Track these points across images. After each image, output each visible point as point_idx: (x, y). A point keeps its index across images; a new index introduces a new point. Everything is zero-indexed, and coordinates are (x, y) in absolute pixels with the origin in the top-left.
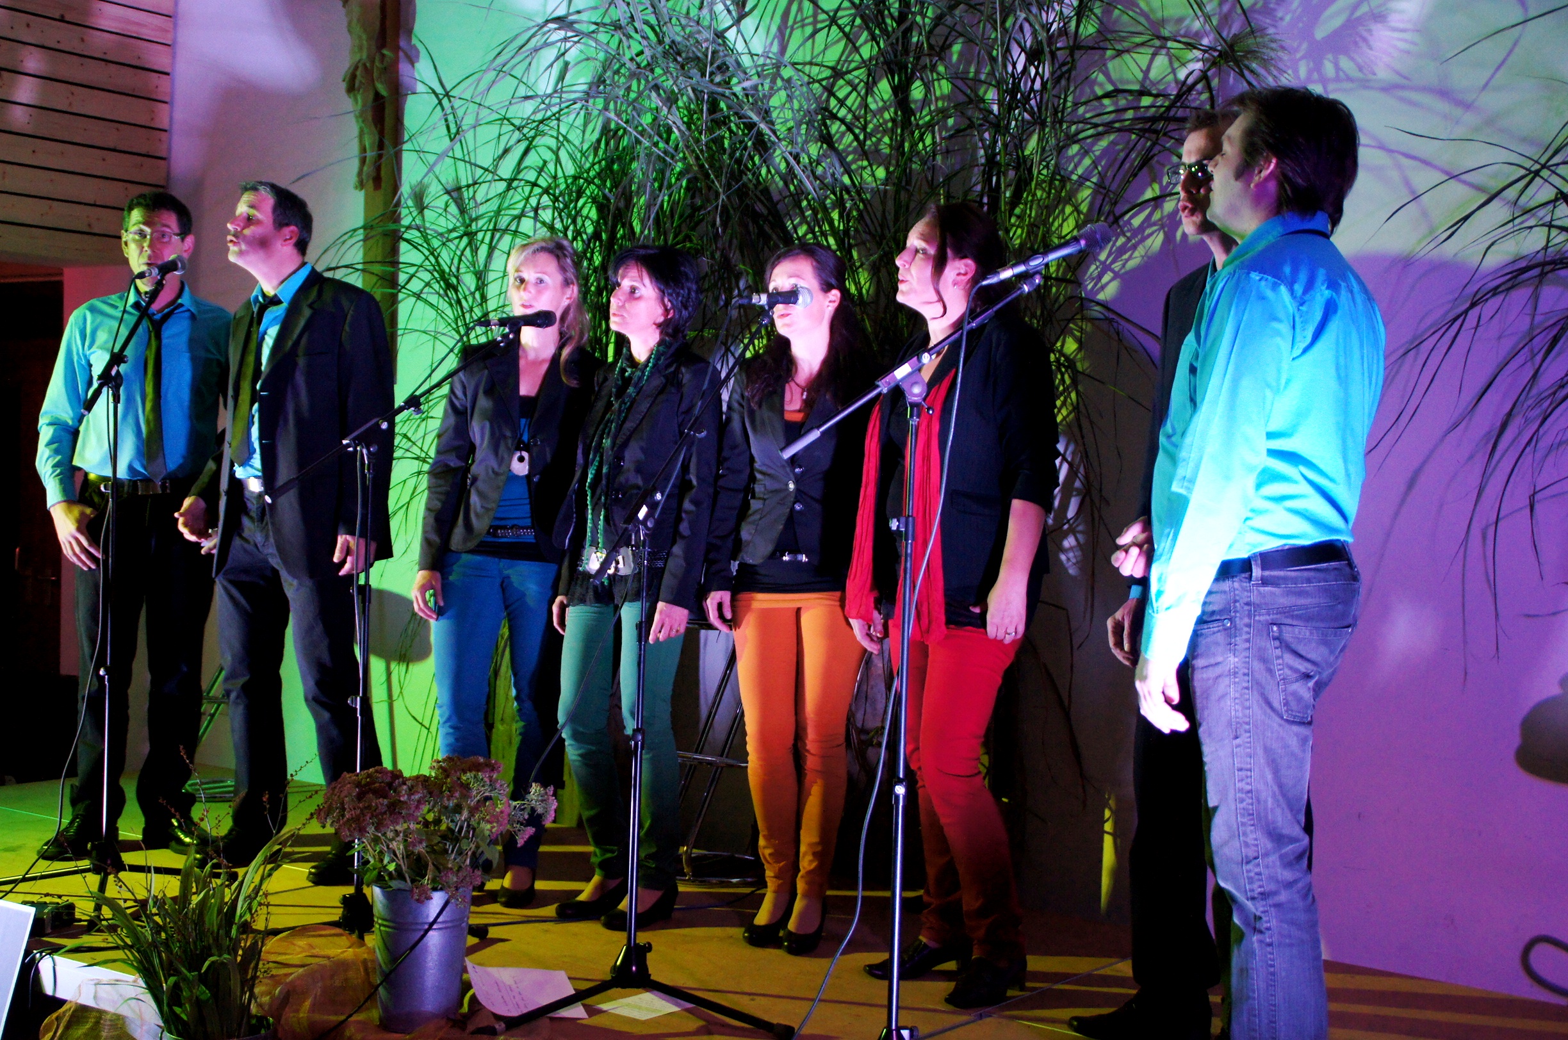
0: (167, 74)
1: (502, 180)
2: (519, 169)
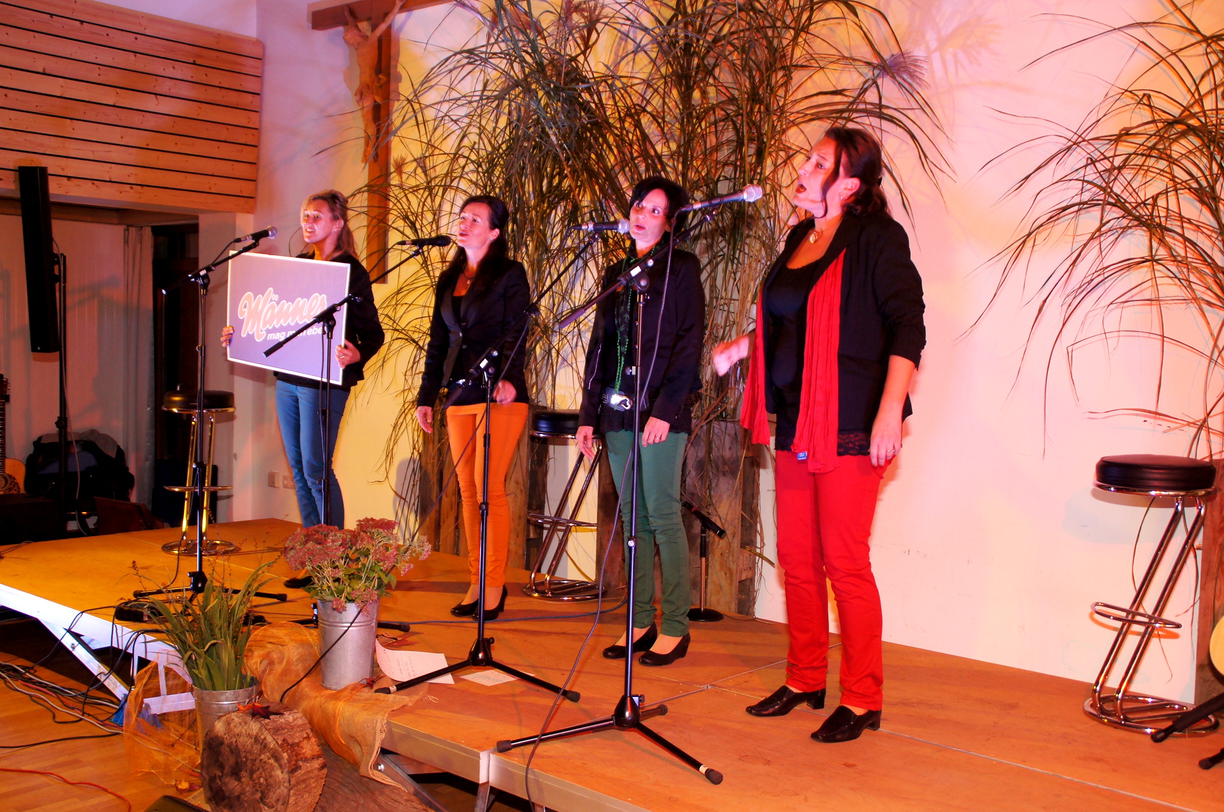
0: (258, 94)
1: (445, 154)
2: (459, 147)
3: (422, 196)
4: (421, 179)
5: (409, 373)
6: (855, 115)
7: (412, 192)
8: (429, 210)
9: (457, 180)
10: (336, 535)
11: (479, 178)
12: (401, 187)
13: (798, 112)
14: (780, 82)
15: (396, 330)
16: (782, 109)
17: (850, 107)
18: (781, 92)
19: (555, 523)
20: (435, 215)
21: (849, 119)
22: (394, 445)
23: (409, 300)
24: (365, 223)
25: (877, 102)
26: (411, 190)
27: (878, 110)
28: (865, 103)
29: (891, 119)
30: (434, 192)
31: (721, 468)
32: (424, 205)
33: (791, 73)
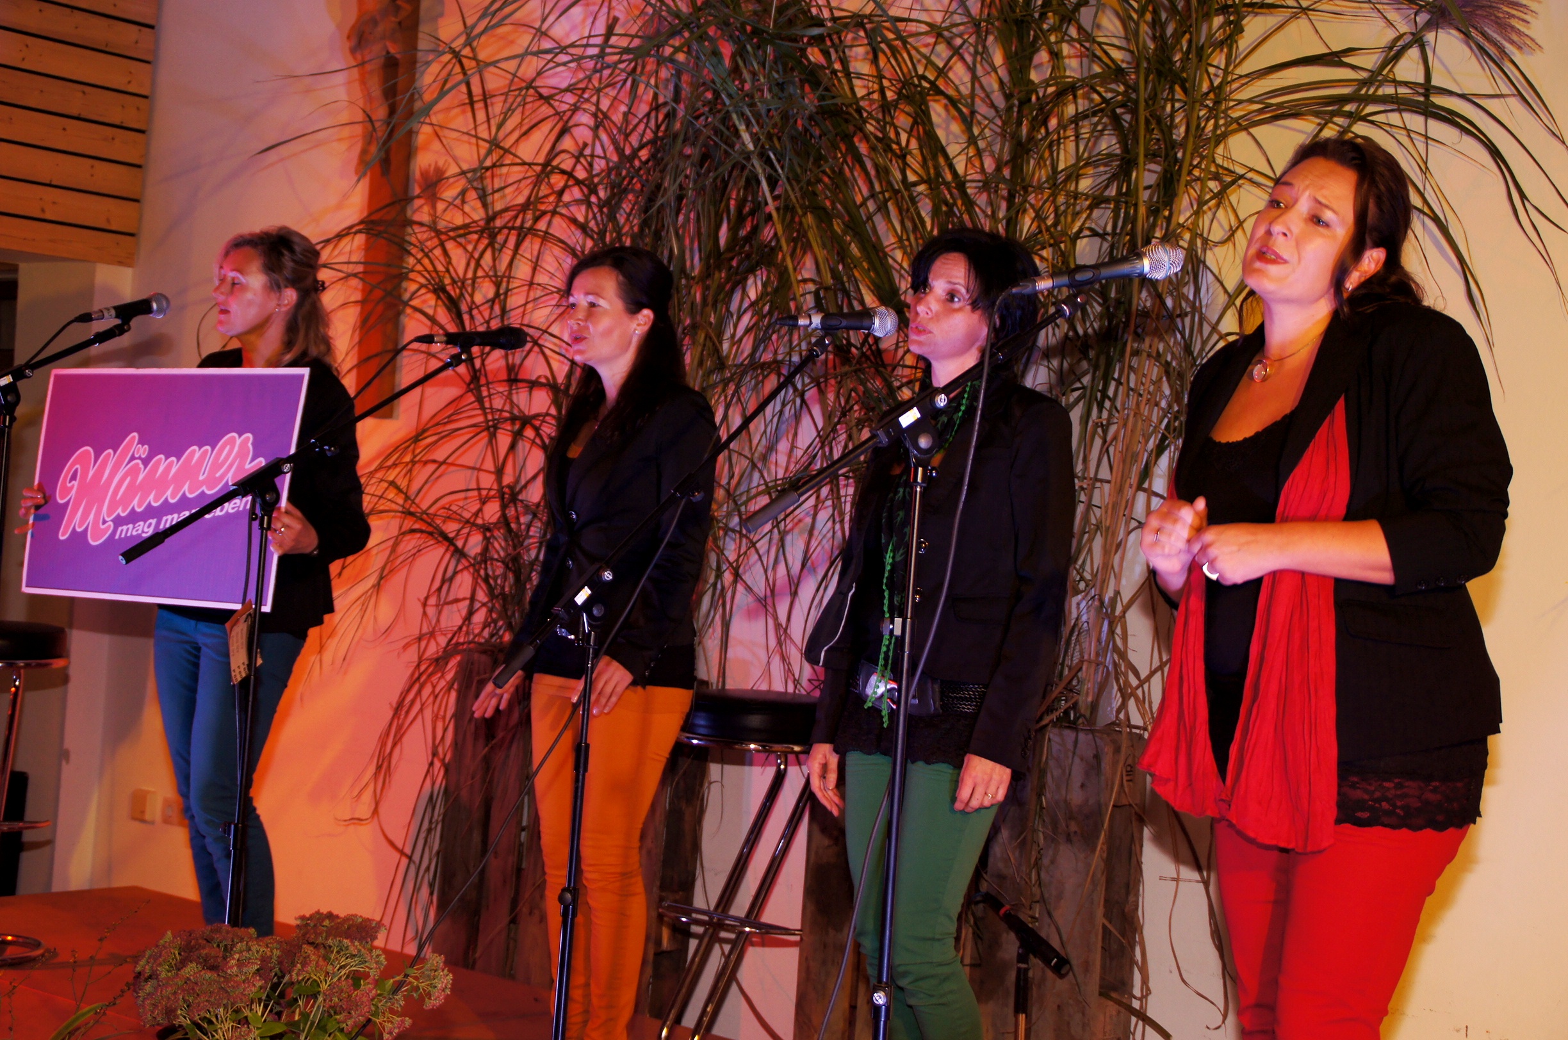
0: (152, 27)
1: (524, 164)
2: (553, 153)
3: (475, 248)
4: (476, 212)
5: (432, 601)
6: (1370, 109)
7: (454, 239)
8: (487, 276)
9: (547, 218)
10: (249, 950)
11: (590, 216)
12: (433, 227)
13: (1251, 101)
14: (1219, 36)
15: (411, 514)
16: (1219, 93)
17: (1363, 92)
18: (1219, 59)
19: (717, 922)
20: (498, 285)
21: (1355, 117)
22: (395, 745)
23: (440, 454)
24: (357, 296)
25: (1421, 79)
26: (451, 234)
27: (1422, 99)
28: (1397, 83)
29: (1450, 118)
30: (500, 238)
31: (1062, 824)
32: (478, 265)
33: (1240, 18)
